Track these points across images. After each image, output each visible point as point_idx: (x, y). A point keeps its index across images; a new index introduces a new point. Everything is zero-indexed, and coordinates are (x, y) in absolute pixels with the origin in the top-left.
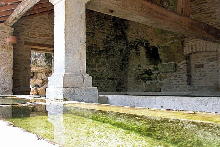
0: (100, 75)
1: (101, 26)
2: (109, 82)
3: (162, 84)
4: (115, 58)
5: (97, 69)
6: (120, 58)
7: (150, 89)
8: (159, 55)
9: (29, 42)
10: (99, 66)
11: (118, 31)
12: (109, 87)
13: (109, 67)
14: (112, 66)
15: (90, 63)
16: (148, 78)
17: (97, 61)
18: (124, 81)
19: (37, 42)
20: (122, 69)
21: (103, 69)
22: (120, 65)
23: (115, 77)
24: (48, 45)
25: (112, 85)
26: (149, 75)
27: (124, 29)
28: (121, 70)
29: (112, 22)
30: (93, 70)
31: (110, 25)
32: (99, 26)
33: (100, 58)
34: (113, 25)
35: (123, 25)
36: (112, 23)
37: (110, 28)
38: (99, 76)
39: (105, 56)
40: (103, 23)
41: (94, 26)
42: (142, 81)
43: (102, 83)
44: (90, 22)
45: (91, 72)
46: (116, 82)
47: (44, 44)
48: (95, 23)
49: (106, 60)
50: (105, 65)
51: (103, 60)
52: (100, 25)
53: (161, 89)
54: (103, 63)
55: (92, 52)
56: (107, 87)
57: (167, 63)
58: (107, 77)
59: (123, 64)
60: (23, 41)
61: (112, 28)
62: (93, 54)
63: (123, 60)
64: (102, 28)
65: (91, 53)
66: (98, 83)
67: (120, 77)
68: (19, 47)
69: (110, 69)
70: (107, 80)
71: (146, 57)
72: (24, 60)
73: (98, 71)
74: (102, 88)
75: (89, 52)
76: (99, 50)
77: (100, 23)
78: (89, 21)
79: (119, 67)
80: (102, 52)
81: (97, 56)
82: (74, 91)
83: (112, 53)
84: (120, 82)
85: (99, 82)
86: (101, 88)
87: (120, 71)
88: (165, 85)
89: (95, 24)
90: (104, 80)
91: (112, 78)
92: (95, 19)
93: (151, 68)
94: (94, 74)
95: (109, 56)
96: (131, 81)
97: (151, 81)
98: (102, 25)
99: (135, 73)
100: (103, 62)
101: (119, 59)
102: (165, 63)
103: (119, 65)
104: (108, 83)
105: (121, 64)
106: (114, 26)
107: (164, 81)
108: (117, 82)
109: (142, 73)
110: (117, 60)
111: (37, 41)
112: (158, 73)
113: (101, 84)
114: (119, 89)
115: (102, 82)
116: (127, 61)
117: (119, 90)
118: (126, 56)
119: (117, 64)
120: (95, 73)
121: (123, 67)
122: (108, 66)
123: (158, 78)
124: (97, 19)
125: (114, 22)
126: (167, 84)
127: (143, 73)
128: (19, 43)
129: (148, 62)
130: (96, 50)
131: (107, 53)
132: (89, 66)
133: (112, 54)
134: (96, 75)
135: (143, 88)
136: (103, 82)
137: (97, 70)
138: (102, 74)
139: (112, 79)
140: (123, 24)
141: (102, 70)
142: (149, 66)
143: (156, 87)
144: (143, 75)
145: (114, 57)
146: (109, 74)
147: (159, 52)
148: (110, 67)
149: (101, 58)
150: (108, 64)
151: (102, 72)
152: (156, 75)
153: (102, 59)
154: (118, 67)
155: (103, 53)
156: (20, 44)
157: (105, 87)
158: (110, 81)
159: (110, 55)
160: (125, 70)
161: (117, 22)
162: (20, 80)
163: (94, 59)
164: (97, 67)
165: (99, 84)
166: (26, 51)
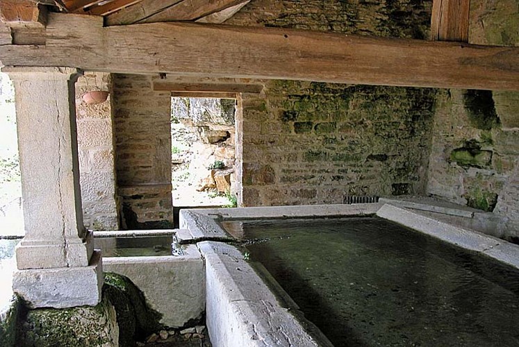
0: (346, 149)
1: (351, 26)
2: (372, 167)
3: (500, 183)
4: (392, 105)
5: (337, 135)
6: (404, 104)
7: (473, 190)
8: (493, 106)
9: (164, 83)
10: (345, 128)
11: (402, 33)
12: (372, 177)
13: (372, 129)
14: (383, 127)
15: (321, 121)
16: (470, 161)
17: (337, 115)
18: (417, 162)
19: (182, 82)
20: (412, 132)
21: (356, 134)
22: (406, 123)
23: (390, 154)
24: (209, 85)
25: (382, 172)
26: (473, 155)
27: (423, 24)
28: (408, 135)
29: (384, 10)
30: (326, 138)
31: (377, 19)
32: (345, 24)
33: (348, 108)
34: (385, 18)
35: (420, 14)
36: (383, 13)
37: (378, 26)
38: (345, 152)
39: (362, 101)
40: (357, 17)
41: (329, 28)
42: (458, 167)
43: (353, 168)
44: (319, 17)
45: (321, 144)
46: (393, 165)
47: (200, 84)
48: (334, 18)
49: (363, 112)
50: (362, 123)
51: (357, 111)
52: (347, 22)
53: (497, 196)
54: (355, 120)
55: (325, 95)
56: (367, 179)
57: (511, 130)
58: (366, 155)
59: (415, 118)
60: (152, 82)
61: (383, 25)
62: (327, 100)
63: (416, 107)
64: (352, 29)
65: (322, 97)
66: (340, 168)
67: (405, 153)
68: (144, 95)
69: (376, 134)
70: (367, 161)
71: (465, 108)
72: (156, 124)
73: (342, 139)
74: (352, 181)
75: (316, 94)
76: (343, 89)
77: (348, 16)
78: (315, 16)
79: (402, 126)
80: (353, 92)
81: (340, 101)
82: (38, 278)
83: (384, 93)
84: (404, 165)
85: (344, 167)
86: (349, 182)
87: (406, 138)
88: (507, 188)
89: (334, 21)
90: (358, 160)
91: (382, 155)
92: (335, 7)
93: (478, 138)
94: (329, 148)
95: (373, 100)
96: (435, 164)
97: (478, 170)
98: (353, 22)
99: (446, 143)
100: (356, 117)
101: (404, 107)
102: (507, 127)
103: (402, 123)
104: (370, 168)
105: (410, 120)
106: (389, 19)
107: (505, 176)
108: (397, 165)
109: (459, 147)
110: (397, 111)
111: (183, 79)
112: (494, 151)
113: (349, 171)
114: (403, 182)
115: (351, 165)
116: (430, 109)
117: (401, 184)
118: (426, 98)
119: (396, 119)
120: (334, 145)
121: (416, 126)
122: (369, 127)
123: (493, 164)
124: (340, 8)
125: (391, 8)
126: (511, 185)
127: (461, 146)
128: (143, 87)
129: (469, 119)
130: (335, 88)
131: (368, 93)
132: (316, 128)
133: (382, 96)
134: (334, 149)
135: (459, 186)
136: (354, 166)
137: (339, 139)
138: (353, 146)
139: (383, 158)
140: (418, 11)
141: (353, 137)
142: (473, 131)
143: (487, 189)
144: (458, 152)
145: (387, 103)
146: (373, 146)
147: (495, 95)
148: (377, 129)
149: (351, 107)
150: (369, 121)
151: (352, 143)
152: (489, 157)
153: (354, 109)
154: (400, 127)
155: (355, 95)
156: (144, 89)
157: (361, 178)
158: (376, 163)
159: (376, 98)
160: (423, 133)
161: (399, 8)
162: (148, 167)
163: (329, 112)
164: (339, 130)
165: (344, 171)
166: (160, 104)
